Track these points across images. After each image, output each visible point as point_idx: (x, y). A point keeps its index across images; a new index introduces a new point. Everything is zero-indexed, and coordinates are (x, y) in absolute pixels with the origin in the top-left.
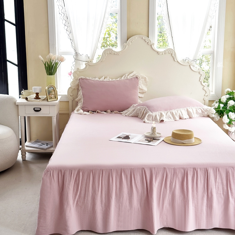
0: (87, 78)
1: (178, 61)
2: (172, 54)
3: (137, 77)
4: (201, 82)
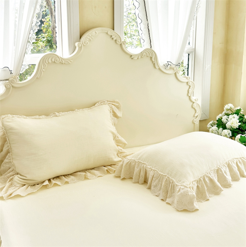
1: (160, 69)
2: (151, 58)
4: (189, 97)
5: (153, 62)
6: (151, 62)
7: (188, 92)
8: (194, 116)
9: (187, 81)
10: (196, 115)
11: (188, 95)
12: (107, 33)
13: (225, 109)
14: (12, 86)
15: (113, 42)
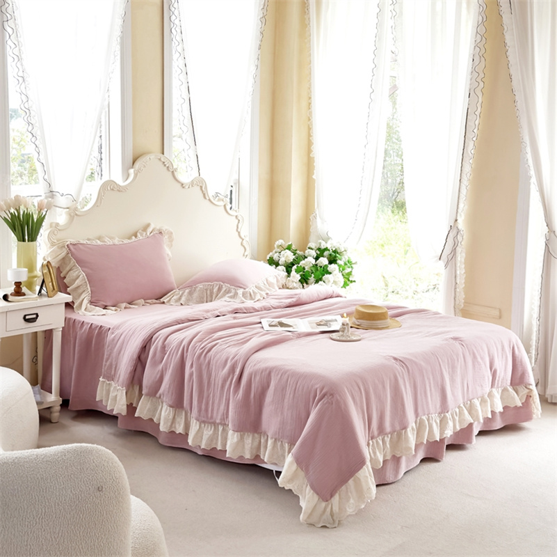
0: (82, 242)
1: (209, 200)
2: (201, 187)
3: (161, 233)
4: (239, 233)
5: (203, 192)
6: (201, 192)
7: (238, 228)
8: (244, 255)
9: (236, 214)
10: (246, 254)
11: (237, 230)
12: (160, 159)
13: (275, 246)
14: (76, 215)
15: (165, 168)
